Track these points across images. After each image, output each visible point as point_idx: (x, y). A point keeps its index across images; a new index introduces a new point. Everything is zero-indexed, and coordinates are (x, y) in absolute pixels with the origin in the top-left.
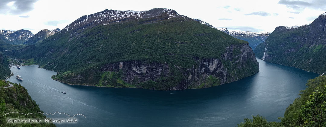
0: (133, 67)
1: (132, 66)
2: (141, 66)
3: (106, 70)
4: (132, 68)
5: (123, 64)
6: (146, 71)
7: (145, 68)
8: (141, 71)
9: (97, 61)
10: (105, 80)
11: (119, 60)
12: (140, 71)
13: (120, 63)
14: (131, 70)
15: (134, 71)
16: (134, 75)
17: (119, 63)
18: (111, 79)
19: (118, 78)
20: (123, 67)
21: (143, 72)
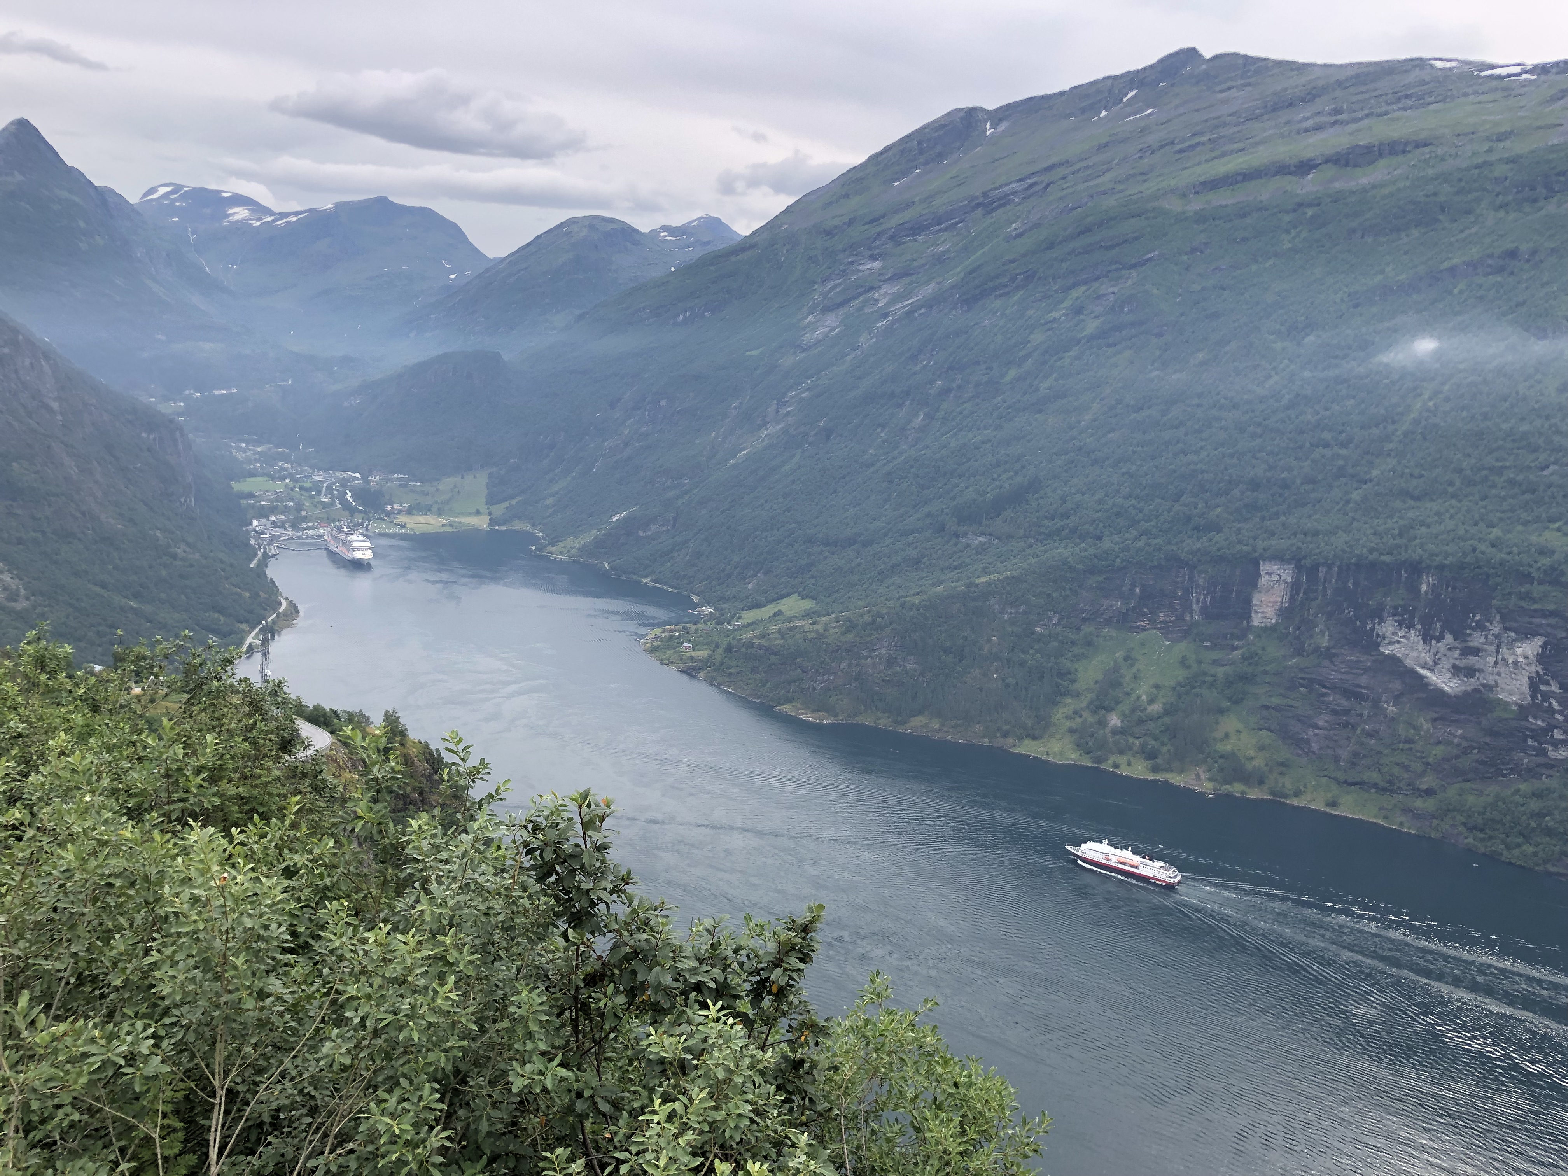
0: (1388, 627)
1: (1378, 615)
2: (1481, 627)
3: (1124, 621)
4: (1380, 630)
5: (1295, 587)
6: (1534, 685)
7: (1528, 649)
8: (1470, 672)
9: (1049, 536)
10: (1101, 706)
11: (1260, 544)
12: (1456, 670)
13: (1264, 568)
14: (1371, 644)
15: (1393, 658)
16: (1397, 699)
17: (1259, 575)
18: (1156, 708)
19: (1226, 704)
20: (1285, 613)
21: (1490, 688)
